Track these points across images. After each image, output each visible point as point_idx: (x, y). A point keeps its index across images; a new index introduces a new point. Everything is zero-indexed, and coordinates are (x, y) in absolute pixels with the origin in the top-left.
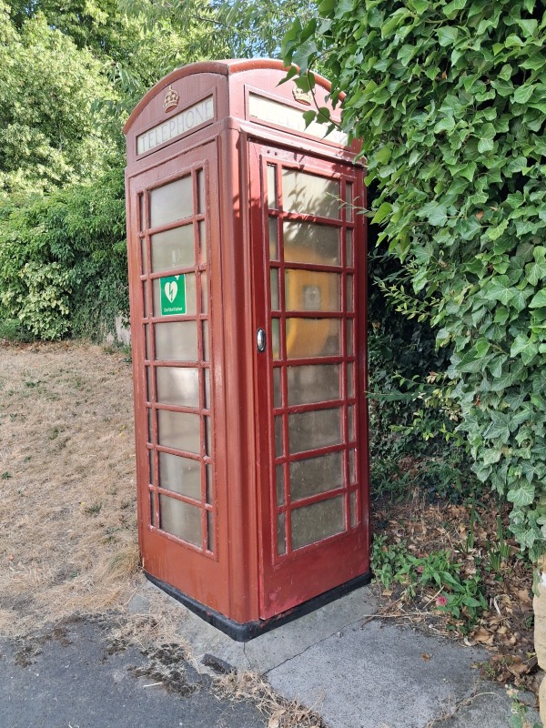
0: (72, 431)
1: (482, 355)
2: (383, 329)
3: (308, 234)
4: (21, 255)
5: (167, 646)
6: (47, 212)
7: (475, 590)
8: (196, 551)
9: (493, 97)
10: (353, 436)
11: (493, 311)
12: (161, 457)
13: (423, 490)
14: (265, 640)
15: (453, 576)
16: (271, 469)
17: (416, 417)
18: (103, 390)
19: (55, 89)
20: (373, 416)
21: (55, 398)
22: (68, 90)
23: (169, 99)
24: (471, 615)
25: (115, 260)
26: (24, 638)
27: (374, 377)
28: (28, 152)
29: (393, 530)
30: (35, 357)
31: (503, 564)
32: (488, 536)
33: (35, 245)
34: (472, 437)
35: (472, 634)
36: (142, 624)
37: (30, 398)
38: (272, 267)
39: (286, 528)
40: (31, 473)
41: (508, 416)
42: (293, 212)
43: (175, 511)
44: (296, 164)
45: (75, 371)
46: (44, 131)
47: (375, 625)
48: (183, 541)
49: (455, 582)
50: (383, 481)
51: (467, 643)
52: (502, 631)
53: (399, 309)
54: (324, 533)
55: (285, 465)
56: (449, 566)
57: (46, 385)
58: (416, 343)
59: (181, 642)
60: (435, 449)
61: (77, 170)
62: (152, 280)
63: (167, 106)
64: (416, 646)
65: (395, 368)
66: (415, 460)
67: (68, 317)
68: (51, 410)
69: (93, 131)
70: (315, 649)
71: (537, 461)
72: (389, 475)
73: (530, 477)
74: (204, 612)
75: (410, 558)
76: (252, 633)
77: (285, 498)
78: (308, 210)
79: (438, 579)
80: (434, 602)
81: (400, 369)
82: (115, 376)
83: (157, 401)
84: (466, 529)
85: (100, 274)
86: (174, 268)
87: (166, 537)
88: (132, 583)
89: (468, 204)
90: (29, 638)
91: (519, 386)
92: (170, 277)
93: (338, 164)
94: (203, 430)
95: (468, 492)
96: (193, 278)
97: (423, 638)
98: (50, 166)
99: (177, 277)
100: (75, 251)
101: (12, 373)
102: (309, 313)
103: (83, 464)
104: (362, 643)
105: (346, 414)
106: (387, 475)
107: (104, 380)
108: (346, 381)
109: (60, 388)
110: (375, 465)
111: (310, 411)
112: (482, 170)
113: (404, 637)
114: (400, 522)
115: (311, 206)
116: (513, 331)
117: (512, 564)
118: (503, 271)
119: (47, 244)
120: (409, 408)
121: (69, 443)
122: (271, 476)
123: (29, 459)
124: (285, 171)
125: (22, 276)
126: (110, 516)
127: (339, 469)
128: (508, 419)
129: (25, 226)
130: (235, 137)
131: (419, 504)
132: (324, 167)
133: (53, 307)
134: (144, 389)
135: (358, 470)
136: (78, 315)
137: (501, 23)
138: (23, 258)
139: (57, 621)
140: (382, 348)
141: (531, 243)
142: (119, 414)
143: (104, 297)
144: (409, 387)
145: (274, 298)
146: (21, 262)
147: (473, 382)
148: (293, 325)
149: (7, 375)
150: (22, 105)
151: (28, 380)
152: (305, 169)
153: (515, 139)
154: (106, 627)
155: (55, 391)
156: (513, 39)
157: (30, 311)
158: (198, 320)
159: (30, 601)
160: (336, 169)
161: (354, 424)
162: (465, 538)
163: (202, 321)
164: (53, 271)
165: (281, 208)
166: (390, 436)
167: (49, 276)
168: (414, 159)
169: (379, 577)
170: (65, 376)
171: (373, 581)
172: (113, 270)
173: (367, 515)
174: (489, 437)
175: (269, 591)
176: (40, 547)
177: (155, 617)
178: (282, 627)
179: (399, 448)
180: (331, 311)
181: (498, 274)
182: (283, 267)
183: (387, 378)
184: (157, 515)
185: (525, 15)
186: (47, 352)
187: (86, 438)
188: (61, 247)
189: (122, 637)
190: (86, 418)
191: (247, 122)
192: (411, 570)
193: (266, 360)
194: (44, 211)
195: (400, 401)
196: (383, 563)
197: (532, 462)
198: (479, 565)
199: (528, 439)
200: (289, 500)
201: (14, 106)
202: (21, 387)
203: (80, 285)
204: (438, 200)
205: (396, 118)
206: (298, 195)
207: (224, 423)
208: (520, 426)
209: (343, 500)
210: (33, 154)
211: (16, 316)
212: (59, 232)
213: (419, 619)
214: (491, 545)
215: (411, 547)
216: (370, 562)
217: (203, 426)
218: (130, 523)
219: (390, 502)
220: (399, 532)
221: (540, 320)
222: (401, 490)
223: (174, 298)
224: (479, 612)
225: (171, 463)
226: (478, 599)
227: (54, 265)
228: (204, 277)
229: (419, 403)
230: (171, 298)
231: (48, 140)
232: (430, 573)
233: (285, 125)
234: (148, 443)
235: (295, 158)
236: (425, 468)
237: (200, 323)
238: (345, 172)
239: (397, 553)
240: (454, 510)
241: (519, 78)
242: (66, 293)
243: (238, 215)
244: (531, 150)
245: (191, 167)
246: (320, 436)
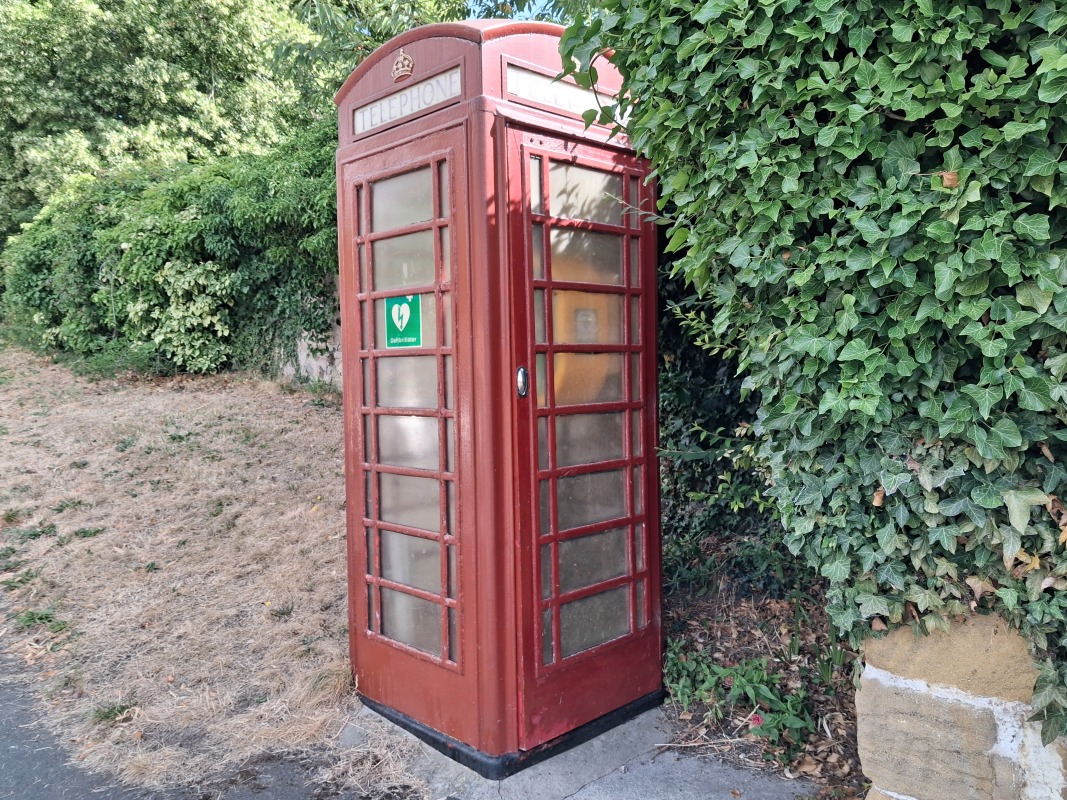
0: (243, 504)
1: (791, 410)
2: (679, 363)
3: (581, 244)
4: (160, 251)
5: (396, 788)
6: (199, 189)
7: (799, 708)
8: (432, 663)
9: (797, 135)
10: (640, 507)
11: (802, 362)
12: (383, 536)
13: (733, 580)
14: (527, 778)
15: (771, 690)
16: (534, 551)
17: (722, 481)
18: (284, 446)
19: (207, 9)
20: (666, 480)
21: (214, 457)
22: (226, 11)
23: (400, 65)
24: (794, 739)
25: (301, 261)
26: (198, 783)
27: (666, 428)
28: (164, 98)
29: (693, 634)
30: (179, 397)
31: (835, 674)
32: (818, 639)
33: (181, 237)
34: (783, 504)
35: (795, 764)
36: (361, 761)
37: (177, 457)
38: (535, 288)
39: (554, 628)
40: (189, 563)
41: (821, 479)
42: (563, 217)
43: (401, 610)
44: (567, 155)
45: (240, 418)
46: (188, 67)
47: (670, 756)
48: (414, 650)
49: (773, 697)
50: (680, 569)
51: (789, 775)
52: (833, 758)
53: (698, 343)
54: (603, 635)
55: (552, 545)
56: (765, 678)
57: (199, 438)
58: (722, 382)
59: (414, 782)
60: (748, 525)
61: (237, 126)
62: (374, 300)
63: (397, 74)
64: (723, 780)
65: (695, 417)
66: (722, 540)
67: (226, 340)
68: (210, 474)
69: (262, 70)
70: (592, 788)
71: (854, 530)
72: (688, 561)
73: (845, 548)
74: (444, 744)
75: (715, 668)
76: (508, 767)
77: (553, 589)
78: (582, 214)
79: (751, 693)
80: (746, 726)
81: (701, 417)
82: (300, 426)
83: (379, 462)
84: (789, 631)
85: (276, 280)
86: (405, 285)
87: (389, 645)
88: (342, 709)
89: (772, 245)
90: (206, 783)
91: (833, 445)
92: (400, 298)
93: (622, 154)
94: (443, 501)
95: (792, 582)
96: (431, 300)
97: (731, 771)
98: (197, 118)
99: (410, 298)
100: (240, 246)
101: (147, 421)
102: (583, 346)
103: (264, 550)
104: (654, 779)
105: (632, 478)
106: (685, 560)
107: (283, 431)
108: (631, 434)
109: (221, 443)
110: (669, 548)
111: (585, 474)
112: (787, 209)
113: (708, 770)
114: (702, 623)
115: (585, 209)
116: (823, 384)
117: (848, 674)
118: (811, 319)
119: (200, 236)
120: (713, 469)
121: (240, 521)
122: (534, 560)
123: (184, 543)
124: (552, 165)
125: (160, 280)
126: (306, 620)
127: (622, 551)
128: (821, 482)
129: (166, 209)
130: (489, 121)
131: (727, 599)
132: (602, 158)
133: (206, 325)
134: (360, 446)
135: (647, 552)
136: (241, 338)
137: (803, 63)
138: (163, 255)
139: (242, 760)
140: (678, 389)
141: (842, 288)
142: (309, 480)
143: (283, 311)
144: (712, 442)
145: (539, 325)
146: (160, 261)
147: (783, 440)
148: (561, 360)
149: (140, 424)
150: (157, 30)
151: (172, 430)
152: (578, 161)
153: (822, 178)
154: (312, 767)
155: (213, 447)
156: (815, 80)
157: (172, 332)
158: (438, 355)
159: (203, 735)
160: (617, 160)
161: (641, 491)
162: (788, 642)
163: (444, 356)
164: (208, 273)
165: (548, 212)
166: (688, 508)
167: (202, 281)
168: (714, 190)
169: (675, 695)
170: (226, 425)
171: (667, 701)
172: (298, 274)
173: (659, 612)
174: (801, 503)
175: (531, 713)
176: (210, 664)
177: (377, 752)
178: (548, 761)
179: (701, 524)
180: (611, 343)
181: (806, 322)
182: (549, 287)
183: (684, 430)
184: (378, 616)
185: (826, 57)
186: (198, 390)
187: (265, 514)
188: (220, 241)
189: (334, 779)
190: (263, 486)
191: (505, 102)
192: (717, 685)
193: (528, 408)
194: (194, 189)
195: (701, 460)
196: (680, 676)
197: (848, 531)
198: (805, 676)
199: (843, 506)
200: (558, 591)
201: (144, 31)
202: (162, 441)
203: (246, 295)
204: (741, 236)
205: (694, 143)
206: (569, 194)
207: (473, 490)
208: (834, 490)
209: (628, 592)
210: (172, 101)
211: (149, 338)
212: (217, 220)
213: (726, 749)
214: (821, 651)
215: (717, 655)
216: (663, 675)
217: (444, 494)
218: (335, 630)
219: (689, 597)
220: (701, 636)
221: (850, 374)
222: (703, 580)
223: (404, 326)
224: (804, 735)
225: (396, 545)
226: (803, 719)
227: (209, 265)
228: (447, 300)
229: (726, 462)
230: (400, 325)
231: (195, 82)
232: (742, 686)
233: (552, 104)
234: (365, 519)
235: (566, 148)
236: (736, 551)
237: (441, 360)
238: (630, 164)
239: (698, 663)
240: (775, 606)
241: (823, 118)
242: (225, 306)
243: (493, 222)
244: (838, 191)
245: (431, 156)
246: (598, 508)
